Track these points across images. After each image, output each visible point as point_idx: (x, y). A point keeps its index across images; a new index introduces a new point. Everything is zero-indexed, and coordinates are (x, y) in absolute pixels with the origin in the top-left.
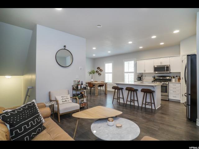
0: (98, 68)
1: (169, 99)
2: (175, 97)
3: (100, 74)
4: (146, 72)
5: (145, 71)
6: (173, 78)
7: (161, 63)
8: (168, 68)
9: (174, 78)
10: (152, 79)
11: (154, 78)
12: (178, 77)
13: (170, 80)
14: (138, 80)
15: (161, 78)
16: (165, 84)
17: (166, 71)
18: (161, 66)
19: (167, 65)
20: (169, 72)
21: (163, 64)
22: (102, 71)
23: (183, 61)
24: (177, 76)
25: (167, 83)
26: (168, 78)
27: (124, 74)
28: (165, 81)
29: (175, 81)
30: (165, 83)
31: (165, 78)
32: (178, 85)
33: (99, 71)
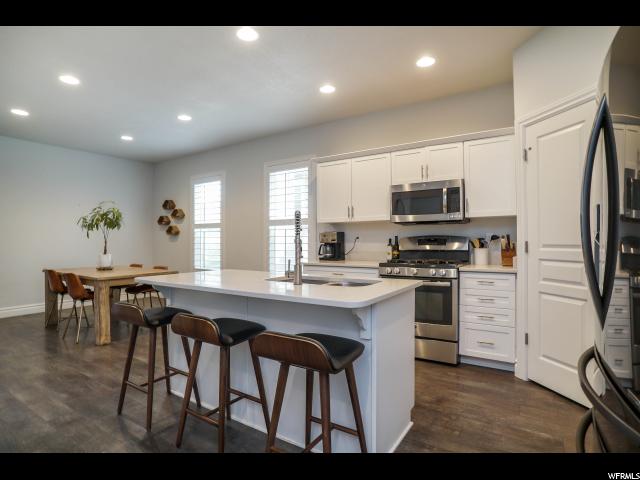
0: (168, 205)
1: (459, 356)
2: (491, 345)
3: (173, 232)
4: (358, 218)
5: (351, 212)
6: (477, 244)
7: (425, 170)
8: (454, 195)
9: (482, 246)
10: (387, 253)
11: (396, 247)
12: (503, 241)
13: (464, 258)
14: (325, 259)
15: (428, 247)
16: (443, 279)
17: (445, 209)
18: (423, 188)
19: (450, 181)
20: (458, 216)
21: (435, 176)
22: (184, 216)
23: (529, 153)
24: (494, 238)
25: (453, 273)
26: (456, 246)
27: (268, 232)
28: (442, 264)
29: (489, 263)
30: (443, 271)
31: (442, 248)
32: (503, 283)
33: (171, 218)
